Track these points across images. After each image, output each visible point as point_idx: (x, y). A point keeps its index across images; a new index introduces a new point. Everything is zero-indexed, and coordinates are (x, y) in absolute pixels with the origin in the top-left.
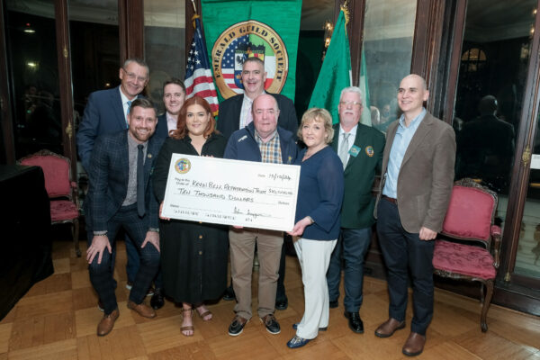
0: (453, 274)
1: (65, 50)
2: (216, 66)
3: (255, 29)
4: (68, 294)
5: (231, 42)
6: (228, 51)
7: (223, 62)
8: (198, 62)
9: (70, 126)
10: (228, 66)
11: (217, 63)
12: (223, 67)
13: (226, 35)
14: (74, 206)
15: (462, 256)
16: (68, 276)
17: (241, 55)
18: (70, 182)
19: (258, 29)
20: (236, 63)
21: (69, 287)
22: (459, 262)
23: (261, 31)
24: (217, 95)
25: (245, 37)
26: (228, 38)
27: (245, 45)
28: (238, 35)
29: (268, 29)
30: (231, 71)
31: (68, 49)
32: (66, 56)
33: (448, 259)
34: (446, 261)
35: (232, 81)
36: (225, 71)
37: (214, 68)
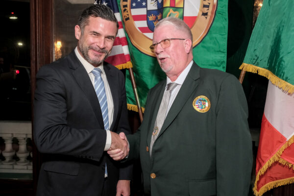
2: (125, 6)
10: (139, 6)
11: (125, 3)
12: (132, 7)
24: (128, 44)
30: (142, 12)
35: (143, 24)
36: (136, 12)
37: (123, 9)
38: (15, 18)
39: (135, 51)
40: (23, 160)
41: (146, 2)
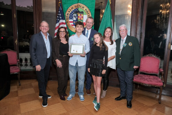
0: (149, 85)
1: (15, 15)
2: (67, 19)
3: (80, 6)
4: (17, 98)
5: (72, 11)
6: (71, 13)
7: (69, 17)
8: (61, 18)
9: (16, 40)
10: (71, 19)
11: (67, 18)
13: (70, 8)
14: (18, 68)
15: (151, 79)
16: (17, 92)
17: (75, 15)
18: (17, 60)
19: (81, 6)
20: (74, 17)
21: (17, 96)
22: (151, 81)
23: (82, 6)
25: (77, 9)
26: (71, 9)
27: (77, 12)
28: (74, 8)
29: (84, 6)
30: (72, 20)
31: (16, 15)
32: (15, 17)
33: (147, 80)
34: (146, 81)
35: (72, 24)
36: (70, 20)
37: (66, 19)
38: (3, 14)
39: (70, 31)
40: (29, 65)
41: (73, 18)
